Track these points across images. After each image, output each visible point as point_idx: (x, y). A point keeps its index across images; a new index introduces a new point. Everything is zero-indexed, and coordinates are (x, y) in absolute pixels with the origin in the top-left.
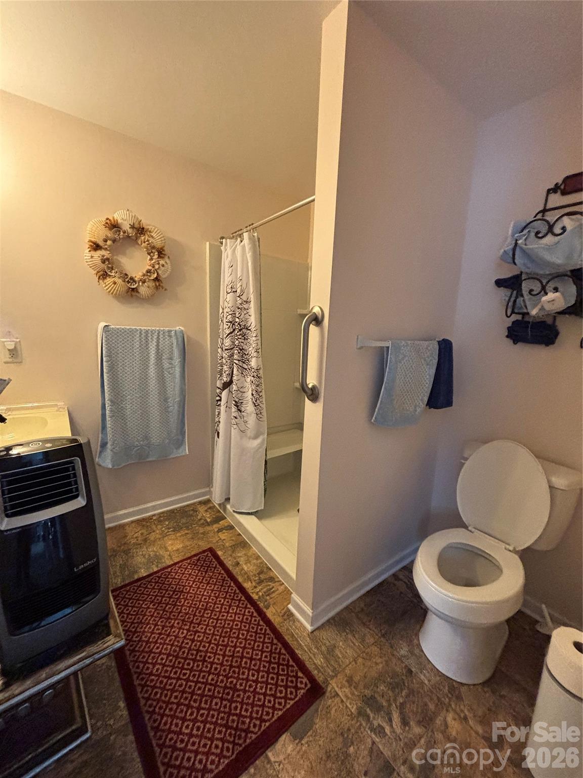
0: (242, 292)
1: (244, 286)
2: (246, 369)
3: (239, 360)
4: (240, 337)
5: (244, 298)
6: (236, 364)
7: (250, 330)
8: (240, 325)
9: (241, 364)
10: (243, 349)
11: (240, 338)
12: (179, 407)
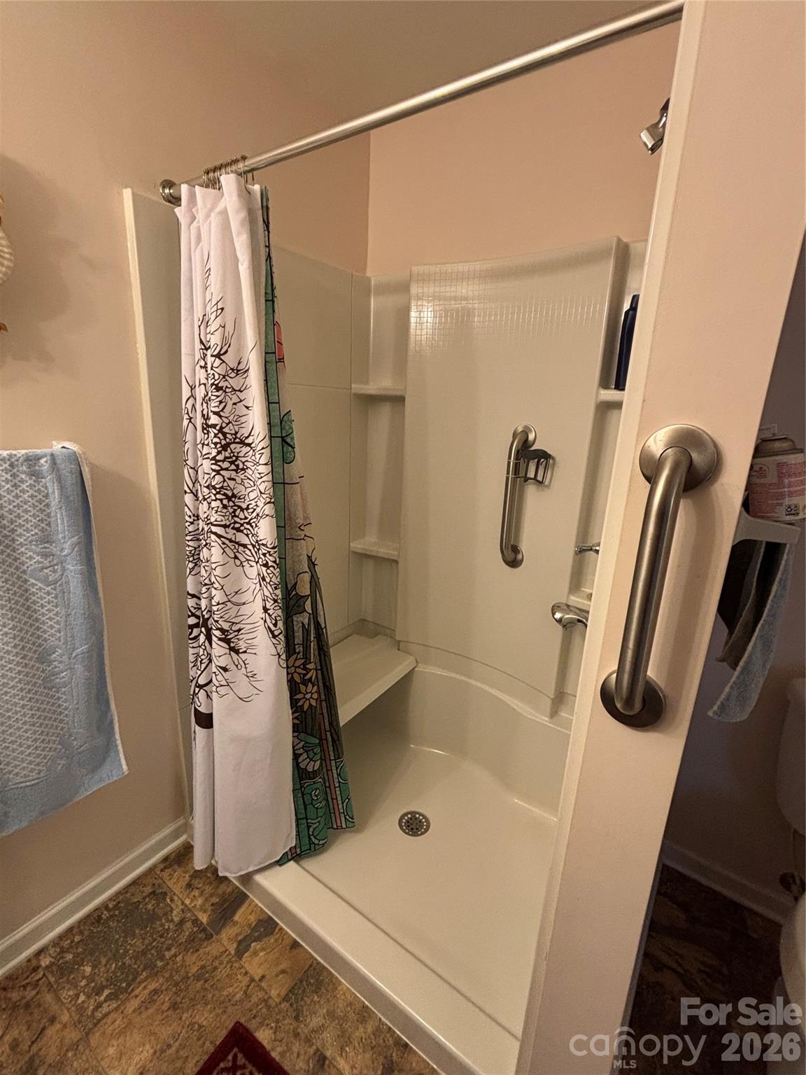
0: (226, 342)
1: (230, 328)
2: (245, 546)
3: (225, 526)
4: (226, 465)
5: (230, 359)
6: (219, 536)
7: (249, 445)
8: (225, 434)
9: (230, 533)
10: (234, 496)
11: (227, 469)
12: (88, 668)
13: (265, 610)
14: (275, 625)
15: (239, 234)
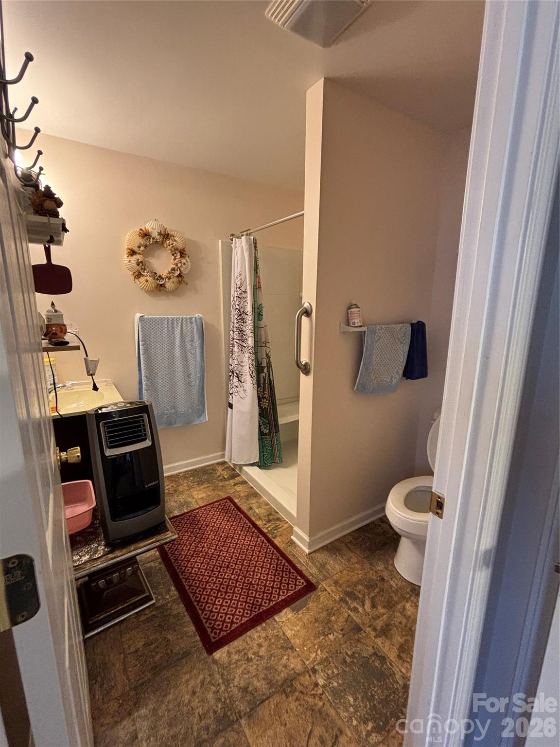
2: (245, 347)
3: (239, 340)
4: (240, 321)
5: (243, 289)
6: (237, 343)
7: (247, 315)
8: (240, 311)
9: (241, 342)
10: (242, 330)
12: (200, 382)
13: (250, 368)
14: (252, 373)
15: (246, 252)
